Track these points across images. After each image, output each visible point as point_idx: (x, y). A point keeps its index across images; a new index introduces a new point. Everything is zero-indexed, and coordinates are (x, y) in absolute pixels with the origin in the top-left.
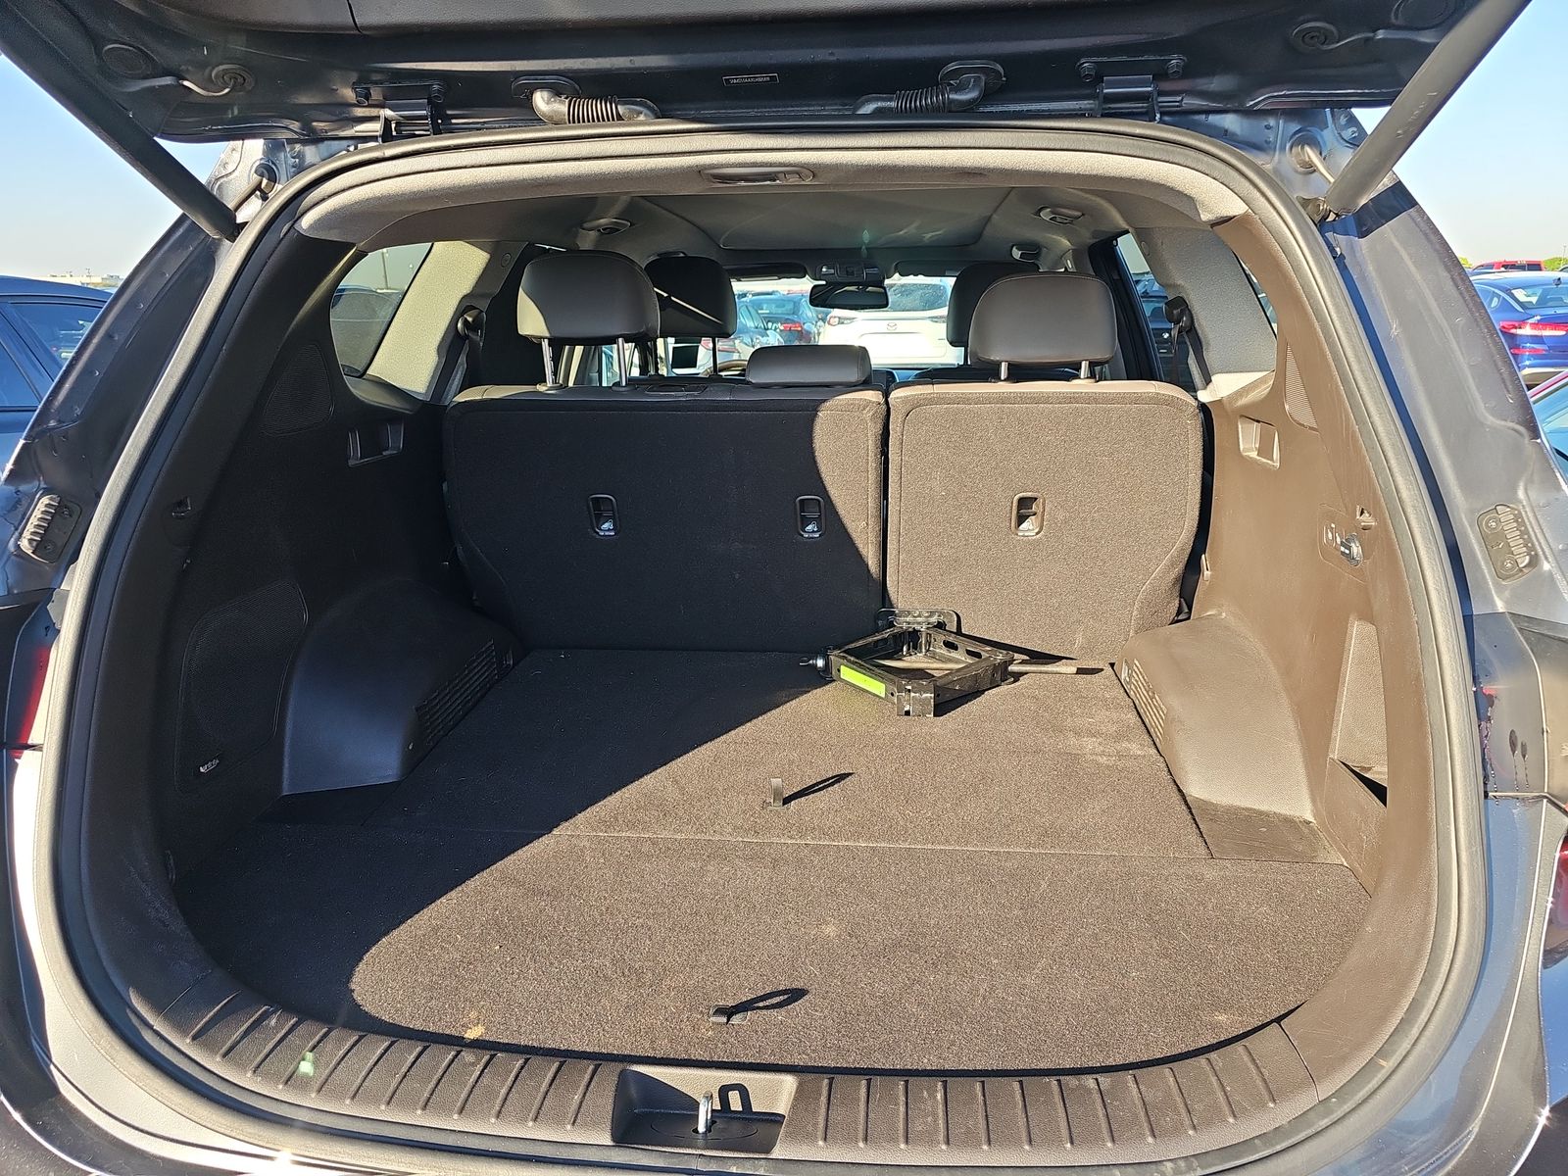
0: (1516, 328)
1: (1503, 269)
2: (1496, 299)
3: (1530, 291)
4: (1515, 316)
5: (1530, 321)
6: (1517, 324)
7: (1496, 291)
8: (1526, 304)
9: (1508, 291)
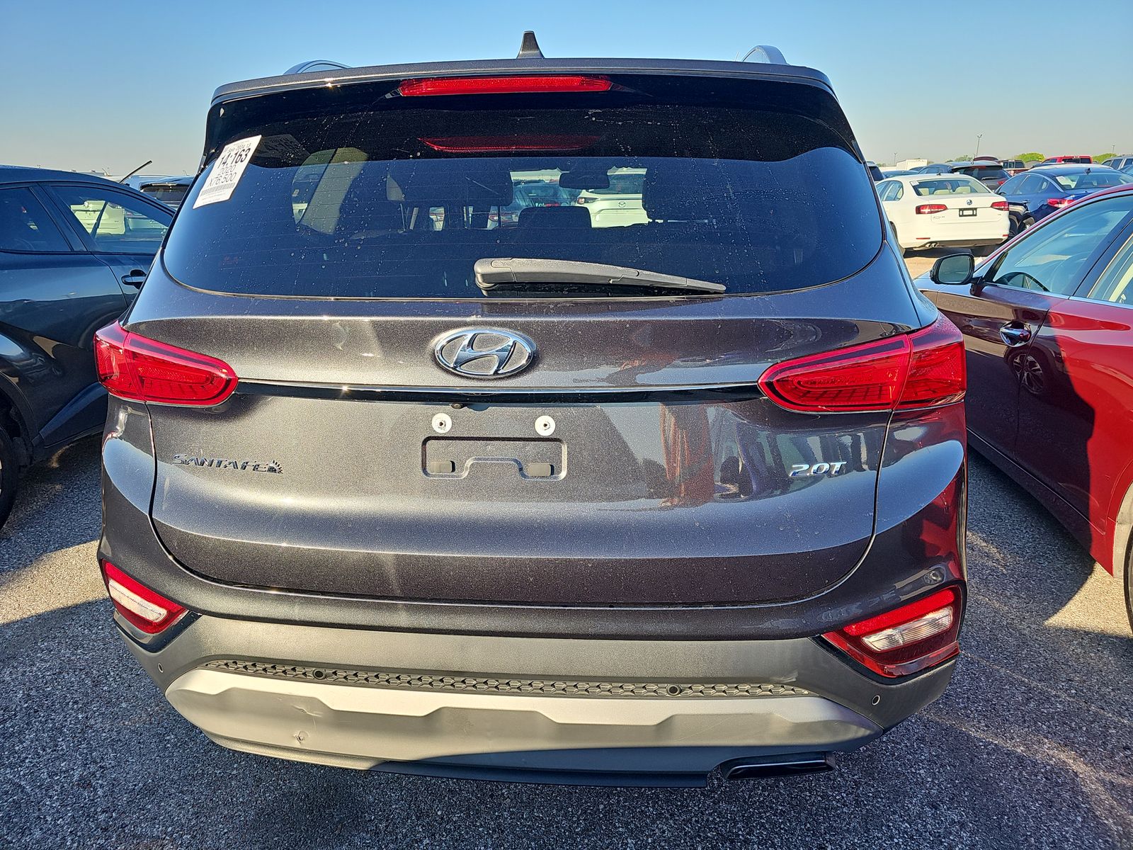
0: (1058, 203)
1: (1063, 162)
2: (1045, 183)
3: (1073, 177)
4: (1057, 195)
5: (1068, 199)
6: (1058, 201)
7: (1046, 177)
8: (1066, 187)
9: (1053, 178)
